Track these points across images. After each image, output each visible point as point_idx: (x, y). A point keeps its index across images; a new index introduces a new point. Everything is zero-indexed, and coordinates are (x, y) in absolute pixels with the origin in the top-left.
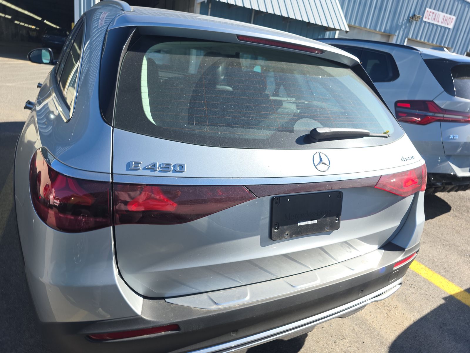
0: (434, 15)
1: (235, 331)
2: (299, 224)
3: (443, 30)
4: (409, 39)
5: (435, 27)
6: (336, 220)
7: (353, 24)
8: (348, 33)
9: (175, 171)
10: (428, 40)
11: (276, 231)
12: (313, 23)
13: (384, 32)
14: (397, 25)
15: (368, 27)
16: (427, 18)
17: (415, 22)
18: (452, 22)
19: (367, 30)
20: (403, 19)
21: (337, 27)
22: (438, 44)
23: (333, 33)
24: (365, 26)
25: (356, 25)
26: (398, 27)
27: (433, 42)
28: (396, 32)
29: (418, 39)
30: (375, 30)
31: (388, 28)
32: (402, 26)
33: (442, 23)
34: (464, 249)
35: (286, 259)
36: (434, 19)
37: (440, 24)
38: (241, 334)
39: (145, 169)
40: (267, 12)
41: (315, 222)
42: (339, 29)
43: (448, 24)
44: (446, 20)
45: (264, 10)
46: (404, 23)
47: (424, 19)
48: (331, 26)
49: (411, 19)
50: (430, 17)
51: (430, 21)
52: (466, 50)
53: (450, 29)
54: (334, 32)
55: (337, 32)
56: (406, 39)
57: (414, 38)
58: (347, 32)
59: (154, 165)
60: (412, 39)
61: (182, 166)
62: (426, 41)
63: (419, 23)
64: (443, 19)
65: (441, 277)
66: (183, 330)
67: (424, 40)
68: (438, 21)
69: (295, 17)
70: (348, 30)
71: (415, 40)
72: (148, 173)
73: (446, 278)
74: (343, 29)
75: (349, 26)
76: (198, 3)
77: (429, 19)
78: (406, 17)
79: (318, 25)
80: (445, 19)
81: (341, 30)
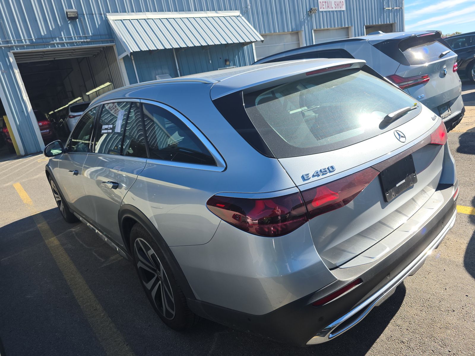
0: (327, 4)
1: (389, 274)
2: (397, 185)
3: (339, 13)
4: (314, 31)
5: (332, 14)
6: (414, 175)
7: (263, 33)
8: (264, 41)
9: (330, 172)
10: (331, 26)
11: (388, 195)
12: (231, 43)
13: (292, 31)
14: (300, 22)
15: (277, 32)
16: (322, 8)
17: (314, 14)
18: (343, 5)
19: (277, 34)
20: (303, 15)
21: (253, 40)
22: (340, 27)
23: (249, 46)
24: (275, 32)
25: (266, 33)
26: (302, 23)
27: (334, 26)
28: (301, 27)
29: (322, 28)
30: (284, 31)
31: (294, 27)
32: (304, 21)
33: (336, 8)
34: (465, 181)
35: (398, 213)
36: (328, 7)
37: (334, 9)
38: (392, 276)
39: (313, 176)
40: (188, 47)
41: (404, 181)
42: (255, 41)
43: (341, 8)
44: (338, 5)
45: (185, 46)
46: (305, 18)
47: (320, 10)
48: (248, 41)
49: (310, 13)
50: (324, 6)
51: (325, 10)
52: (364, 25)
53: (344, 11)
54: (251, 45)
55: (253, 44)
56: (313, 31)
57: (318, 28)
58: (262, 41)
59: (317, 172)
60: (317, 29)
61: (332, 167)
62: (329, 27)
63: (317, 14)
64: (335, 5)
65: (464, 207)
66: (364, 281)
67: (327, 27)
68: (332, 8)
69: (214, 43)
70: (263, 39)
71: (320, 29)
72: (316, 178)
73: (467, 206)
74: (258, 40)
75: (262, 36)
76: (121, 59)
77: (324, 8)
78: (305, 13)
79: (236, 43)
80: (336, 4)
81: (257, 41)
